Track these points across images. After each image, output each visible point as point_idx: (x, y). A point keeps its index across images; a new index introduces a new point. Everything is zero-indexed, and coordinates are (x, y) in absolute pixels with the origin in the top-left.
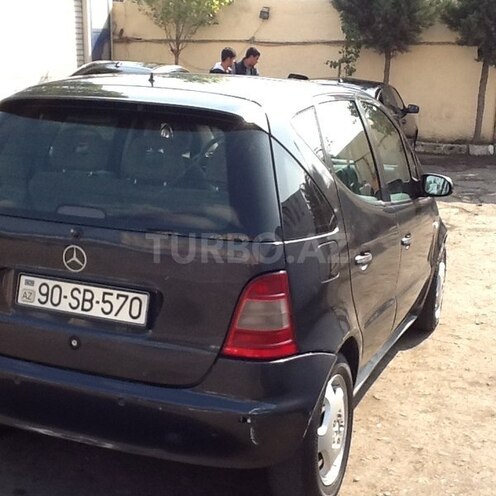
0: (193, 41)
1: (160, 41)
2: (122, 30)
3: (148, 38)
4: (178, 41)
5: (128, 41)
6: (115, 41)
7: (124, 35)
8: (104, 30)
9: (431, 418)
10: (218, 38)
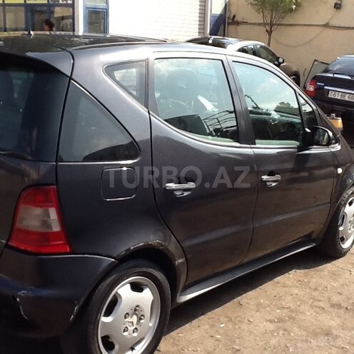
0: (284, 25)
1: (260, 24)
2: (234, 16)
3: (251, 22)
4: (271, 25)
5: (238, 23)
6: (229, 24)
7: (235, 20)
8: (221, 15)
9: (271, 327)
10: (301, 23)
